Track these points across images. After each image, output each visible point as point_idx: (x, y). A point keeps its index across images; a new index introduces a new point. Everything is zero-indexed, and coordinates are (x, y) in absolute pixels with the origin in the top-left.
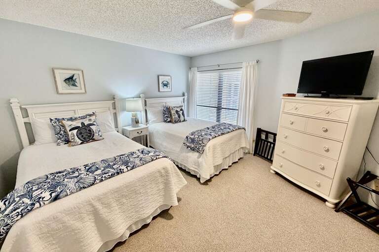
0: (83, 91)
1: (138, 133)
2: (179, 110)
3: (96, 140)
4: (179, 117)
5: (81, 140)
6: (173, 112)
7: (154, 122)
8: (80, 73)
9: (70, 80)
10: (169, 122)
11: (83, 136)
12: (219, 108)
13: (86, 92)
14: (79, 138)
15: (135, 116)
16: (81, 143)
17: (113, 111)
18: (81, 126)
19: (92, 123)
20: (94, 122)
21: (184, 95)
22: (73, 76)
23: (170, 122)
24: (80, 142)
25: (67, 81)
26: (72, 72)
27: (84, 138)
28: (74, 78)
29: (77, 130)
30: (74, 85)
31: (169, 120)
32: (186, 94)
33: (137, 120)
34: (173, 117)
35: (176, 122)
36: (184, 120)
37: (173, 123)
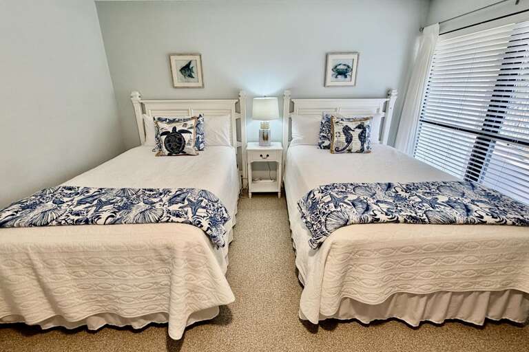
0: (200, 84)
1: (261, 156)
2: (352, 125)
3: (188, 155)
4: (349, 140)
5: (168, 150)
6: (338, 129)
7: (299, 142)
8: (197, 58)
9: (187, 70)
10: (325, 147)
11: (170, 145)
12: (486, 137)
13: (203, 85)
14: (166, 148)
15: (264, 126)
16: (169, 155)
17: (235, 116)
18: (171, 132)
19: (186, 129)
20: (191, 128)
21: (388, 95)
22: (190, 63)
23: (328, 147)
24: (167, 152)
25: (184, 71)
26: (189, 58)
27: (172, 149)
28: (191, 66)
29: (165, 136)
30: (190, 76)
31: (327, 143)
32: (394, 93)
33: (265, 134)
34: (336, 139)
35: (338, 151)
36: (362, 151)
37: (332, 152)
